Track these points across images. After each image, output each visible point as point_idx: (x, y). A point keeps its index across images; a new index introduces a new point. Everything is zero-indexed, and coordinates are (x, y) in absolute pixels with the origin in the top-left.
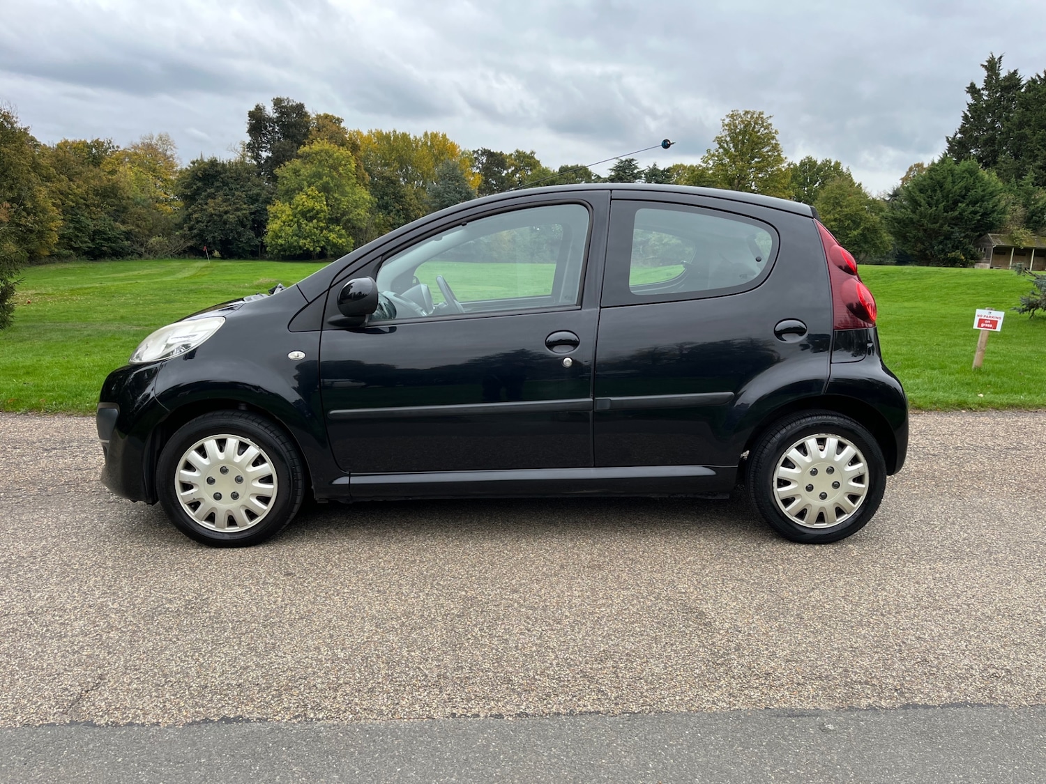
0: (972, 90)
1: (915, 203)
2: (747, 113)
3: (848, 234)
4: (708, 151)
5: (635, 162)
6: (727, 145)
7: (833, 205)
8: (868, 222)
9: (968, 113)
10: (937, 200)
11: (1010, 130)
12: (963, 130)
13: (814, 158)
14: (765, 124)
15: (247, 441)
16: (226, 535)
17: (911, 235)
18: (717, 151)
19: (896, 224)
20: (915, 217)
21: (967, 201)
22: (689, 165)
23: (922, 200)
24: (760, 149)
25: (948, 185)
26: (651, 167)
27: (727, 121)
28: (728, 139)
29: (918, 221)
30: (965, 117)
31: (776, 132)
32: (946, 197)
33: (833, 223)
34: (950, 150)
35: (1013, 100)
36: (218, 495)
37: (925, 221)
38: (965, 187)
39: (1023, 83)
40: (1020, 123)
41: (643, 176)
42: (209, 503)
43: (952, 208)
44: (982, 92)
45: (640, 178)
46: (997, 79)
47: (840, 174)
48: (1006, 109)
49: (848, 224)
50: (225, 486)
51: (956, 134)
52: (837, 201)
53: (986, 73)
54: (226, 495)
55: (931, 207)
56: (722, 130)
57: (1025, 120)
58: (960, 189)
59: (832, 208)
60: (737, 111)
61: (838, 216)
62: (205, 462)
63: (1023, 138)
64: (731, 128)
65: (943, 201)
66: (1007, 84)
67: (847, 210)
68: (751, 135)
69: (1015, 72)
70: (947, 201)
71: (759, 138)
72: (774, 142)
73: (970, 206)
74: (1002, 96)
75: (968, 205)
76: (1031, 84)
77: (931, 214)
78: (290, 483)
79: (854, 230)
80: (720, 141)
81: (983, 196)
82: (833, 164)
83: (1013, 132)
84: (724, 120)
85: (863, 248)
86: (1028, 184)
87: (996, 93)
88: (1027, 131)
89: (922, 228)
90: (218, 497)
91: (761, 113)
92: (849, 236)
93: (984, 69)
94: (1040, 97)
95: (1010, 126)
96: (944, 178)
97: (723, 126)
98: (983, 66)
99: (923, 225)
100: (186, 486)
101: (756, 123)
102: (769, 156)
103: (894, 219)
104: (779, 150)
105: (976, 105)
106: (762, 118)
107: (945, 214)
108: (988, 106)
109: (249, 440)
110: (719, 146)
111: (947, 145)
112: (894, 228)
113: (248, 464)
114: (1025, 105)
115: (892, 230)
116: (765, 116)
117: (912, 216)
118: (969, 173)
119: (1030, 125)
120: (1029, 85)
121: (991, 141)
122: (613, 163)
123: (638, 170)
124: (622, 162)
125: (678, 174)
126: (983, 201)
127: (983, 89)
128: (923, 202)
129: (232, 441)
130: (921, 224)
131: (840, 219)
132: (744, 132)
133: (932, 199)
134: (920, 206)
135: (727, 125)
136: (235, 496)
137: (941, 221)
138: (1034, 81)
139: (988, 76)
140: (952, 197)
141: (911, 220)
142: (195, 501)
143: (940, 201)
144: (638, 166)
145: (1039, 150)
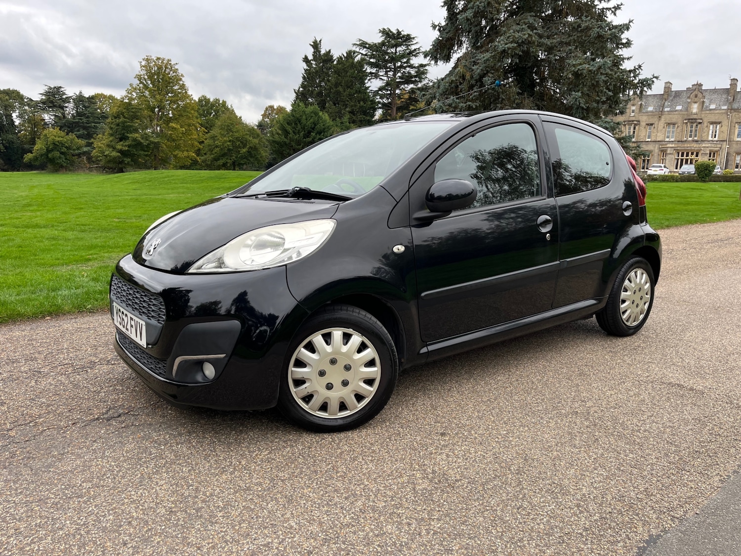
0: (306, 60)
1: (286, 133)
2: (158, 59)
3: (239, 151)
4: (131, 85)
5: (62, 89)
6: (146, 81)
7: (227, 131)
8: (251, 143)
9: (305, 75)
10: (299, 130)
11: (331, 88)
12: (303, 86)
13: (208, 97)
14: (173, 69)
15: (350, 331)
16: (338, 420)
17: (286, 153)
18: (138, 86)
19: (276, 145)
20: (287, 141)
21: (316, 131)
22: (108, 95)
23: (290, 130)
24: (172, 87)
25: (304, 121)
26: (78, 94)
27: (143, 63)
28: (146, 77)
29: (289, 144)
30: (304, 78)
31: (182, 75)
32: (303, 128)
33: (229, 143)
34: (297, 98)
35: (330, 69)
36: (330, 385)
37: (293, 144)
38: (314, 123)
39: (334, 58)
40: (336, 83)
41: (71, 100)
42: (322, 394)
43: (307, 136)
44: (311, 62)
45: (69, 102)
46: (320, 54)
47: (227, 109)
48: (327, 74)
49: (239, 144)
50: (335, 376)
51: (299, 88)
52: (229, 128)
53: (312, 50)
54: (337, 383)
55: (296, 135)
56: (140, 70)
57: (339, 82)
58: (311, 123)
59: (226, 132)
60: (151, 56)
61: (231, 139)
62: (314, 356)
63: (338, 93)
64: (147, 67)
65: (302, 131)
66: (326, 58)
67: (236, 135)
68: (164, 75)
69: (330, 51)
70: (304, 131)
71: (170, 78)
72: (181, 82)
73: (318, 135)
74: (323, 65)
75: (316, 134)
76: (340, 60)
77: (296, 139)
78: (392, 363)
79: (243, 148)
80: (139, 78)
81: (324, 129)
82: (221, 102)
83: (333, 89)
84: (141, 62)
85: (250, 160)
86: (346, 122)
87: (320, 63)
88: (340, 89)
89: (292, 148)
90: (329, 387)
91: (169, 60)
92: (241, 152)
93: (311, 47)
94: (345, 68)
95: (331, 85)
96: (300, 116)
97: (141, 67)
98: (311, 45)
99: (292, 146)
100: (299, 382)
101: (166, 68)
102: (179, 93)
103: (274, 142)
104: (186, 89)
105: (309, 70)
106: (170, 64)
107: (305, 139)
108: (317, 72)
109: (352, 330)
110: (139, 82)
111: (295, 95)
112: (275, 147)
113: (354, 352)
114: (337, 72)
115: (274, 149)
116: (172, 63)
117: (285, 140)
118: (314, 113)
119: (341, 86)
120: (339, 60)
121: (320, 94)
122: (43, 89)
123: (66, 96)
124: (50, 88)
125: (101, 102)
126: (324, 132)
127: (312, 60)
128: (291, 131)
129: (337, 334)
130: (291, 145)
131: (233, 141)
132: (158, 74)
133: (296, 129)
134: (289, 134)
135: (144, 67)
136: (345, 383)
137: (302, 144)
138: (341, 58)
139: (314, 52)
140: (307, 129)
141: (285, 143)
142: (309, 394)
143: (301, 131)
144: (66, 92)
145: (348, 101)
